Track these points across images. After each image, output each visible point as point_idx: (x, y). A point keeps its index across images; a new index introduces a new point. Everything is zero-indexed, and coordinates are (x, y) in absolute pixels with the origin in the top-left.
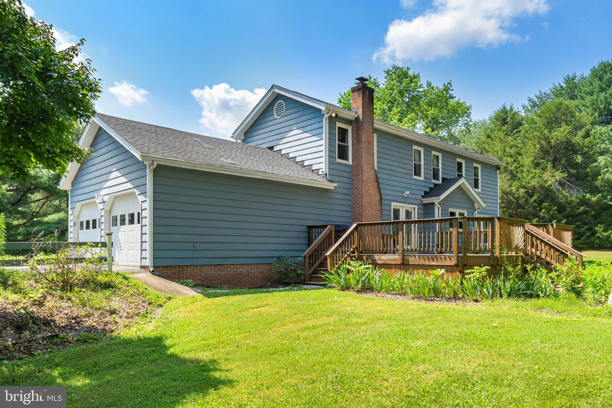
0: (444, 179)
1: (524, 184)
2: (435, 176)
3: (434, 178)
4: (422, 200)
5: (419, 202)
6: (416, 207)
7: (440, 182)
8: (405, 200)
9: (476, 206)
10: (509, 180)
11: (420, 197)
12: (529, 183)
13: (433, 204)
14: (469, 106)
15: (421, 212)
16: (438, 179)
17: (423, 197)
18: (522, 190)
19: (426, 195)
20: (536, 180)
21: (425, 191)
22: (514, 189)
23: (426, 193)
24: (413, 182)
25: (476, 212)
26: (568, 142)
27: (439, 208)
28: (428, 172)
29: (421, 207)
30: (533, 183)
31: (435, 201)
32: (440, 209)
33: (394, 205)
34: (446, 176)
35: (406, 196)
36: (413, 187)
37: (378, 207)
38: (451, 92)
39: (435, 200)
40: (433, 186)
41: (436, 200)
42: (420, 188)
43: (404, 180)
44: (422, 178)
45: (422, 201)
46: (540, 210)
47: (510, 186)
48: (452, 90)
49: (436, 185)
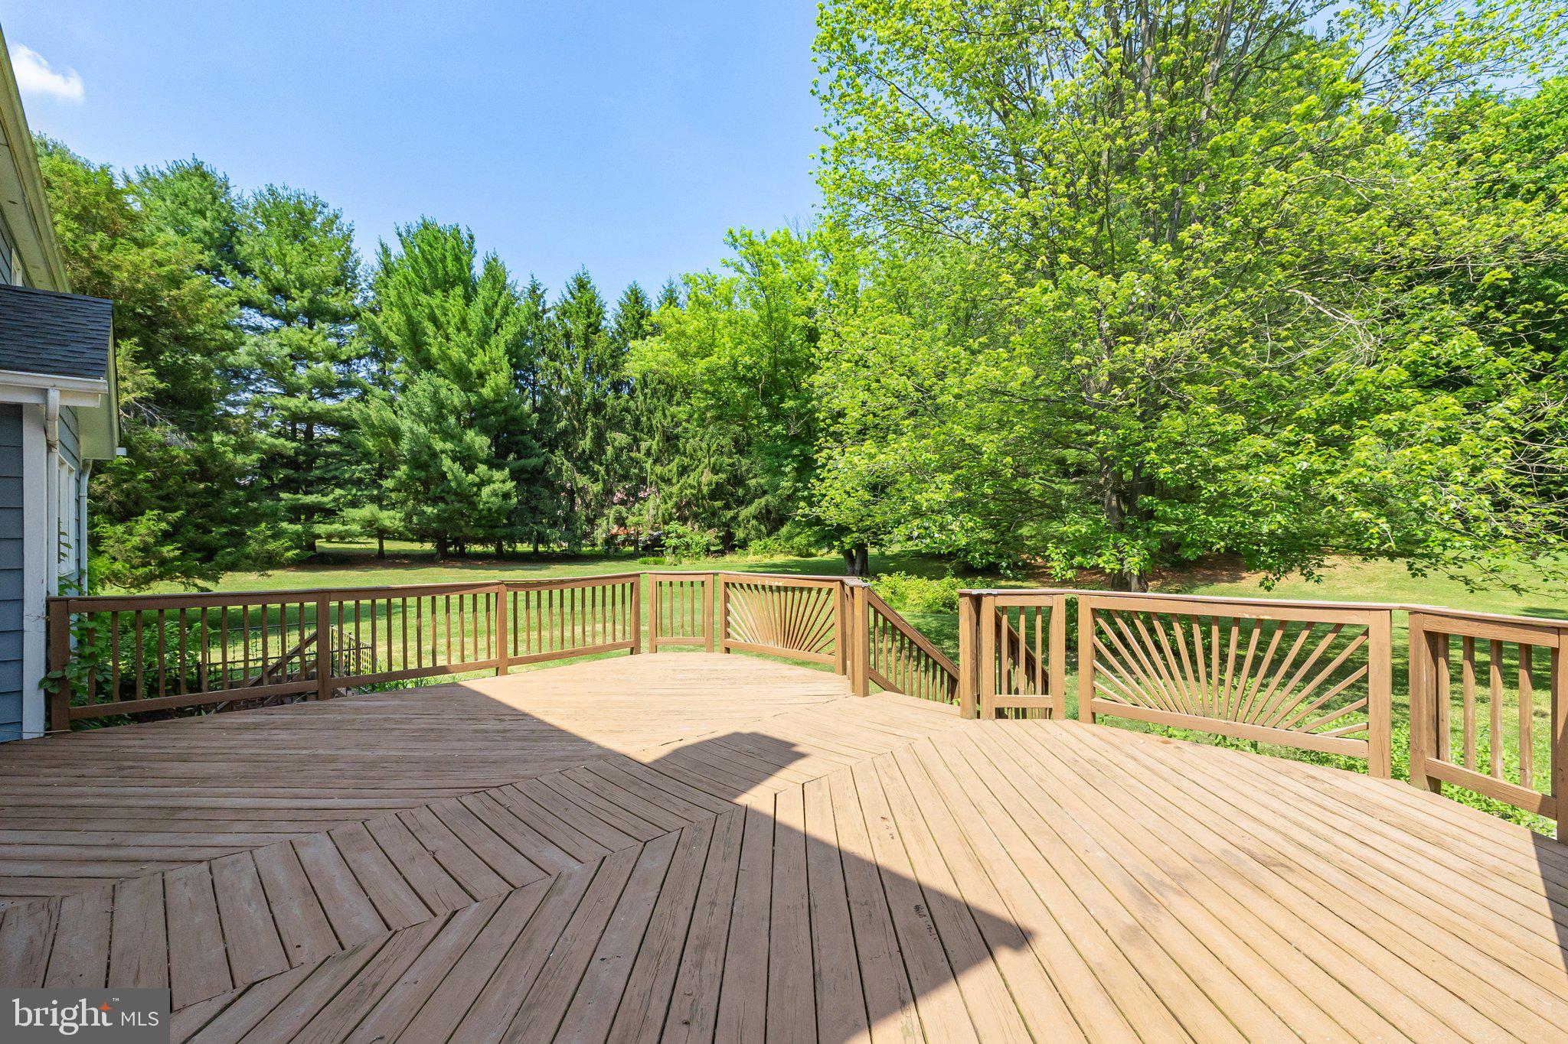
31: (51, 400)
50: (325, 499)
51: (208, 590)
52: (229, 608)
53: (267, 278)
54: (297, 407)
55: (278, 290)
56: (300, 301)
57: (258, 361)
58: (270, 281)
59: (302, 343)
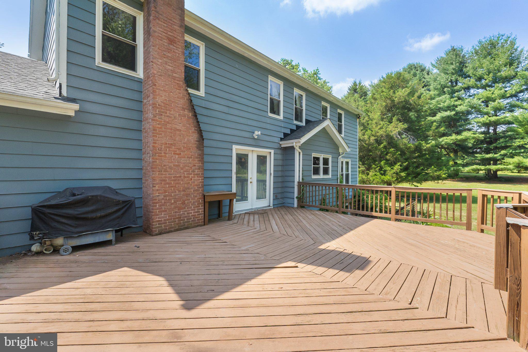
0: (308, 121)
1: (373, 133)
2: (298, 116)
3: (297, 119)
4: (281, 143)
5: (276, 146)
6: (272, 151)
7: (304, 124)
8: (256, 143)
9: (341, 151)
10: (362, 130)
11: (277, 140)
12: (378, 132)
13: (292, 148)
14: (331, 86)
15: (280, 157)
16: (301, 121)
17: (282, 139)
18: (372, 138)
19: (286, 136)
20: (384, 130)
21: (284, 133)
22: (366, 137)
23: (286, 135)
24: (269, 121)
25: (340, 157)
26: (406, 102)
27: (299, 153)
28: (289, 111)
29: (279, 152)
30: (381, 132)
31: (294, 145)
32: (301, 154)
33: (236, 149)
34: (310, 119)
35: (256, 137)
36: (268, 127)
37: (195, 152)
38: (318, 75)
39: (294, 143)
40: (294, 128)
41: (296, 143)
42: (278, 129)
43: (255, 117)
44: (281, 117)
45: (281, 145)
46: (386, 154)
47: (364, 135)
48: (320, 74)
49: (298, 127)
50: (496, 155)
51: (417, 186)
52: (455, 194)
53: (475, 76)
54: (483, 121)
55: (480, 79)
56: (488, 79)
57: (470, 108)
58: (476, 76)
59: (488, 95)
